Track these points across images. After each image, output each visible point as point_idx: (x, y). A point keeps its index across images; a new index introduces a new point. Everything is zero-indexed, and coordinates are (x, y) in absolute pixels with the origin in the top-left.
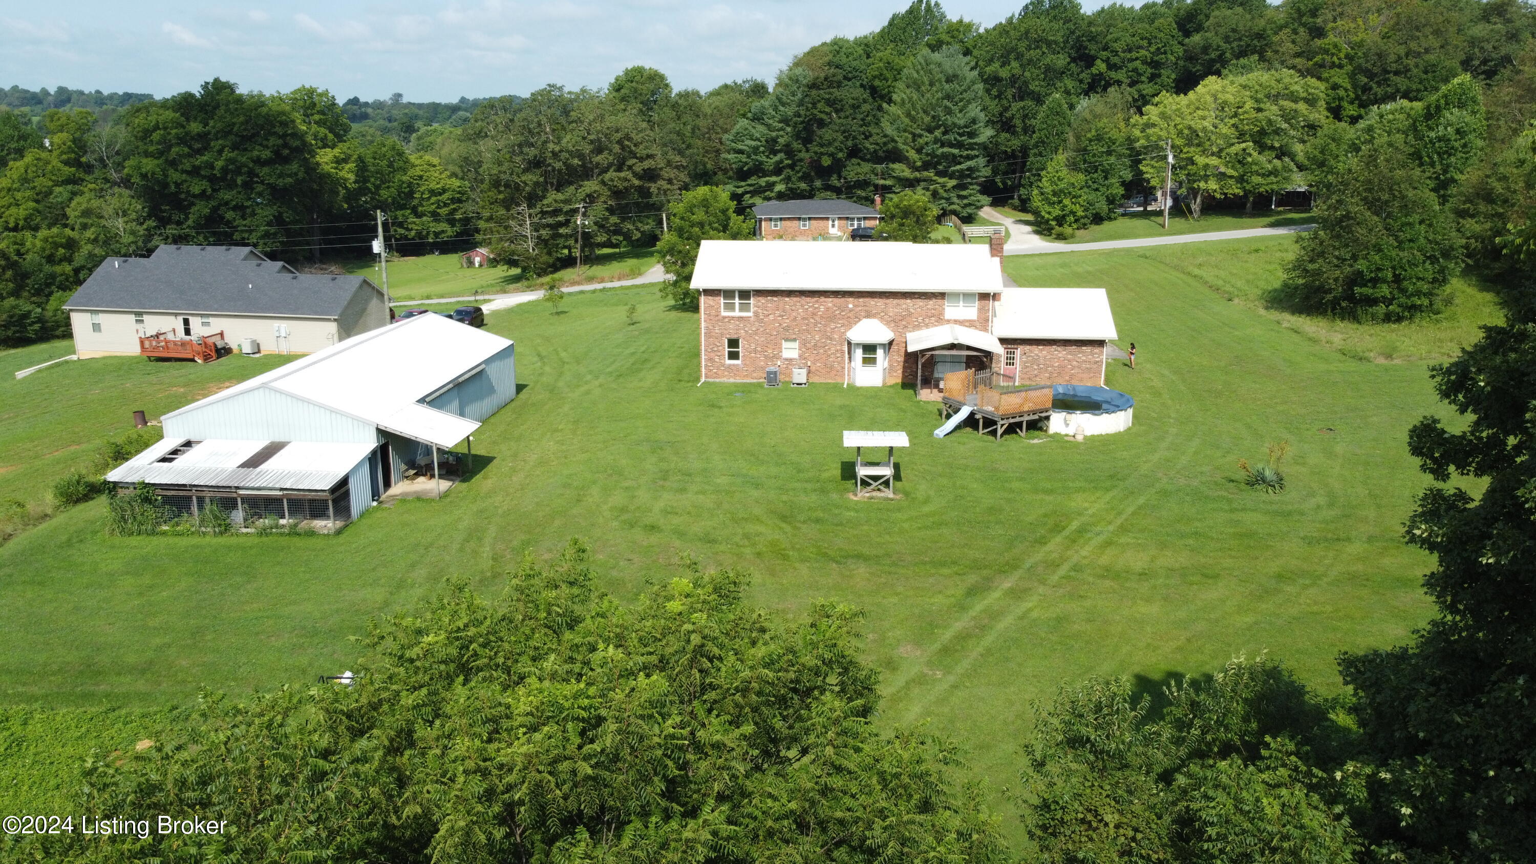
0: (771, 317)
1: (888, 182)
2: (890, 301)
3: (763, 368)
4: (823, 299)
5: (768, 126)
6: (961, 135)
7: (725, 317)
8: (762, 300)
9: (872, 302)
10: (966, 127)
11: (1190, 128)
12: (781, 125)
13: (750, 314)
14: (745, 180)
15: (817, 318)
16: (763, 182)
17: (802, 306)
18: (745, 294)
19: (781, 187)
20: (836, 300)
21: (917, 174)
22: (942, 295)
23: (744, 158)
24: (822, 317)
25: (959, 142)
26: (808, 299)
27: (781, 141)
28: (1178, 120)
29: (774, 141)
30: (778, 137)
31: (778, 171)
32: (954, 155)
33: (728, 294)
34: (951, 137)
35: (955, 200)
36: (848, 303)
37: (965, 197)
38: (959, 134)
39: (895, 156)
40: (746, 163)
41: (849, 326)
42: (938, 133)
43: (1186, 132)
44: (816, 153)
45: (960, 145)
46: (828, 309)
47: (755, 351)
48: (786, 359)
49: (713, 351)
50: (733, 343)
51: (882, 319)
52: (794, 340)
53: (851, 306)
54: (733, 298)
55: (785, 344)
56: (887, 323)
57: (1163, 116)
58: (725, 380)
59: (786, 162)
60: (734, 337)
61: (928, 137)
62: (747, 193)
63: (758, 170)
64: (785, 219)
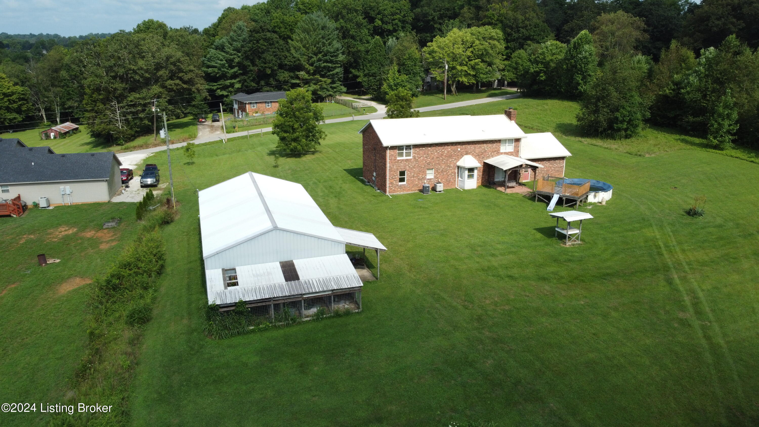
0: (422, 158)
1: (298, 81)
2: (476, 146)
3: (417, 185)
4: (446, 147)
5: (227, 53)
6: (332, 57)
7: (399, 160)
8: (417, 150)
9: (468, 147)
10: (334, 52)
11: (453, 53)
12: (235, 52)
13: (411, 157)
14: (216, 82)
15: (443, 157)
16: (228, 82)
17: (436, 151)
18: (408, 147)
19: (238, 86)
20: (453, 147)
21: (311, 77)
22: (499, 141)
23: (216, 70)
24: (446, 156)
25: (331, 60)
26: (439, 148)
27: (237, 60)
28: (447, 49)
29: (232, 60)
30: (234, 58)
31: (234, 76)
32: (329, 67)
33: (400, 148)
34: (327, 58)
35: (330, 89)
36: (458, 148)
37: (335, 88)
38: (331, 56)
39: (300, 68)
40: (218, 73)
41: (458, 160)
42: (320, 56)
43: (451, 55)
44: (262, 67)
45: (331, 62)
46: (448, 152)
47: (413, 176)
48: (428, 179)
49: (393, 178)
50: (402, 173)
51: (473, 155)
52: (432, 169)
53: (459, 149)
54: (403, 149)
55: (428, 172)
56: (475, 157)
57: (439, 47)
58: (398, 193)
59: (240, 72)
60: (403, 170)
61: (315, 59)
62: (218, 89)
63: (224, 76)
64: (258, 103)
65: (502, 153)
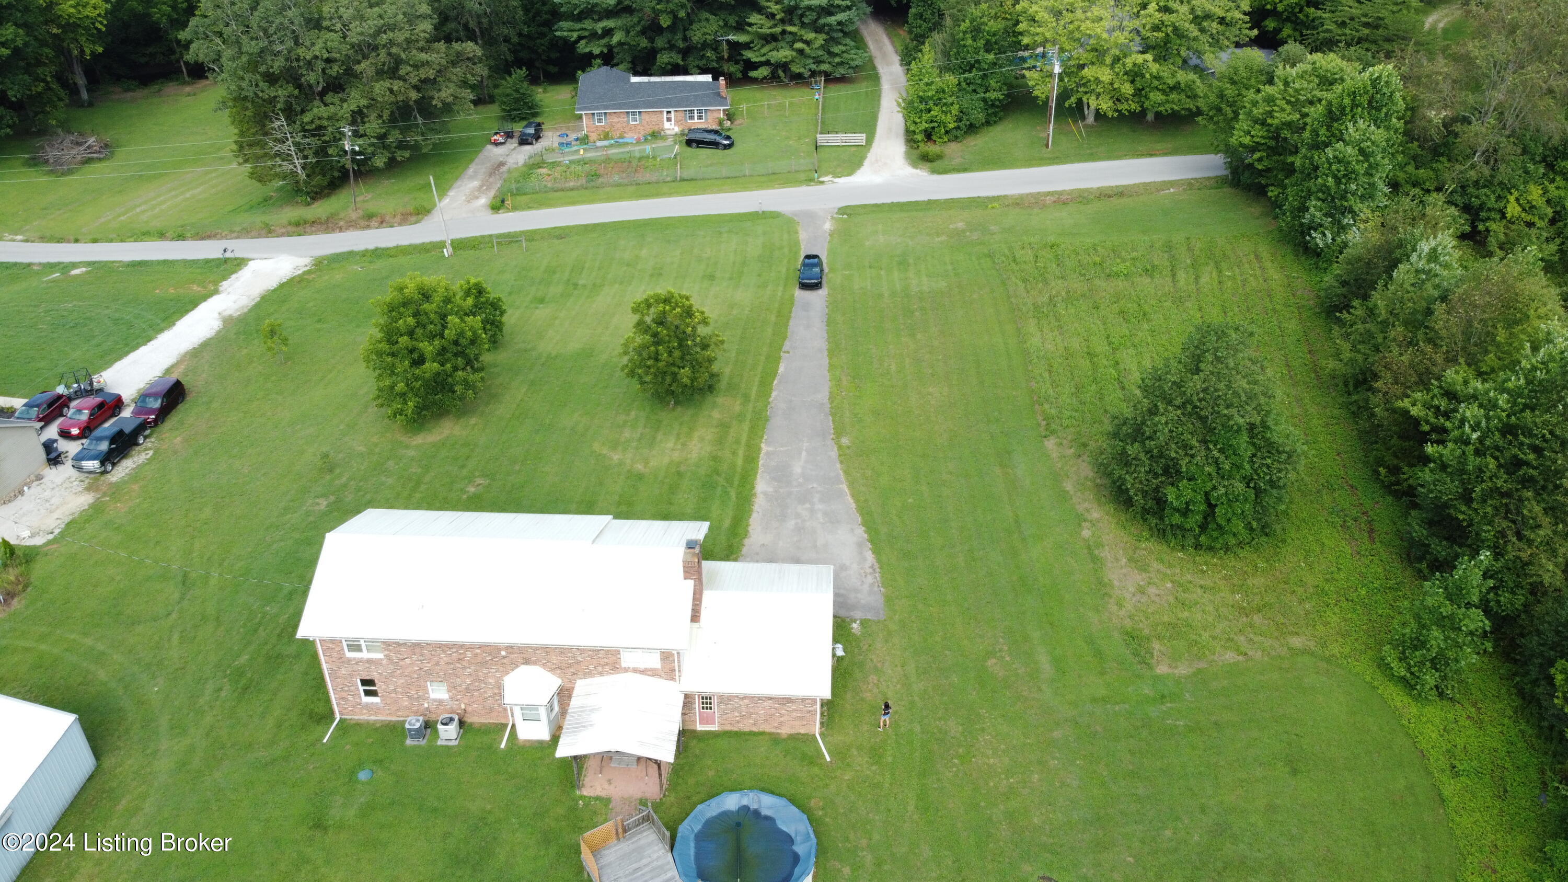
0: (408, 661)
2: (551, 650)
3: (407, 707)
7: (350, 660)
8: (393, 644)
9: (529, 649)
13: (381, 656)
15: (465, 664)
17: (444, 651)
20: (484, 647)
24: (470, 662)
36: (500, 650)
41: (506, 672)
46: (476, 655)
47: (395, 692)
48: (435, 700)
49: (343, 690)
50: (368, 682)
51: (544, 666)
52: (441, 682)
53: (503, 653)
54: (357, 640)
55: (430, 686)
56: (552, 670)
58: (364, 717)
60: (368, 676)
64: (610, 114)
65: (626, 670)
